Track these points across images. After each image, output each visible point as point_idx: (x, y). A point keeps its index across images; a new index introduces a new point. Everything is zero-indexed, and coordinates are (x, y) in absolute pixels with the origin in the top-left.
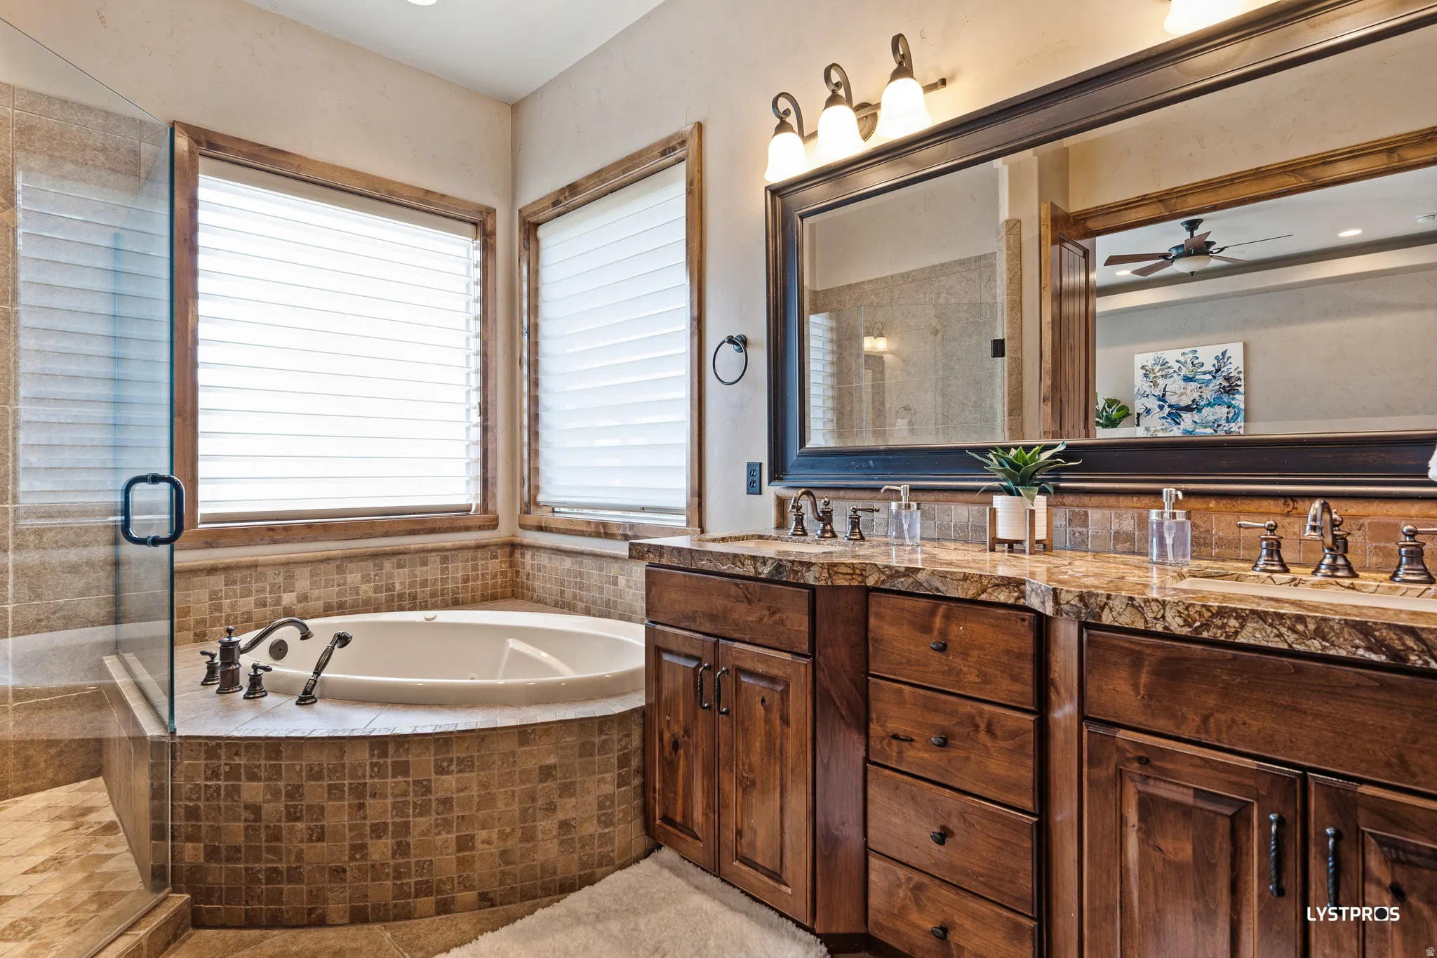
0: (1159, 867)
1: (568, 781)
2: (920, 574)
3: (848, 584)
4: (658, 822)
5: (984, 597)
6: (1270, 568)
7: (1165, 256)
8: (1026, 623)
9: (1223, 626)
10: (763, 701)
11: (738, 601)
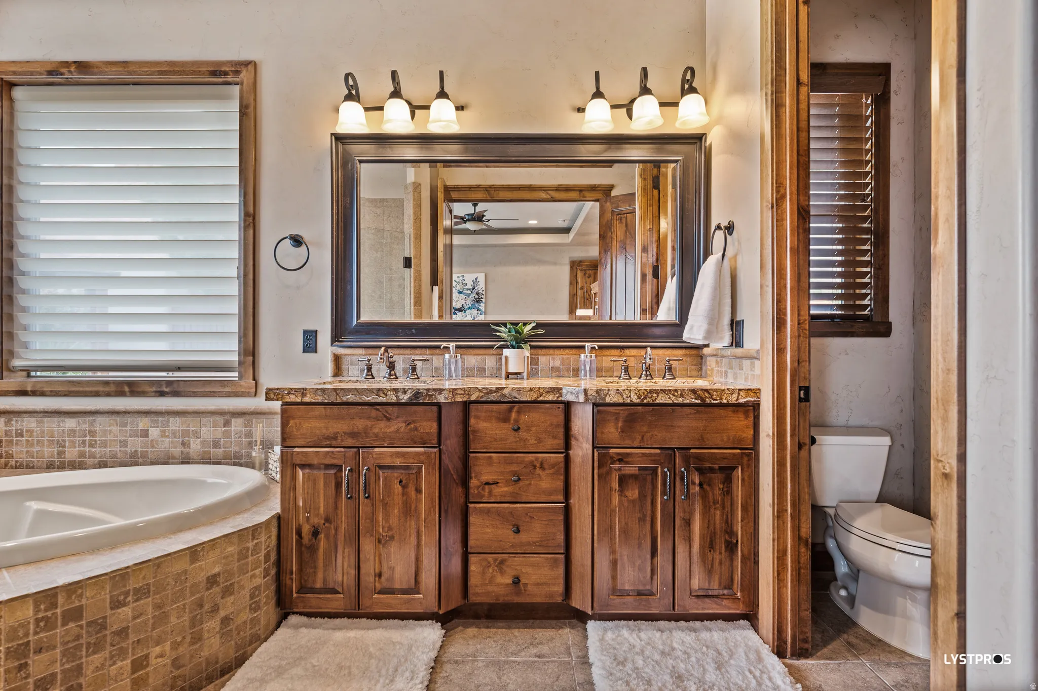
0: (626, 504)
1: (228, 583)
2: (504, 391)
3: (461, 400)
4: (295, 595)
5: (541, 399)
6: (625, 377)
7: (462, 218)
8: (560, 409)
9: (652, 397)
10: (401, 482)
11: (378, 420)
